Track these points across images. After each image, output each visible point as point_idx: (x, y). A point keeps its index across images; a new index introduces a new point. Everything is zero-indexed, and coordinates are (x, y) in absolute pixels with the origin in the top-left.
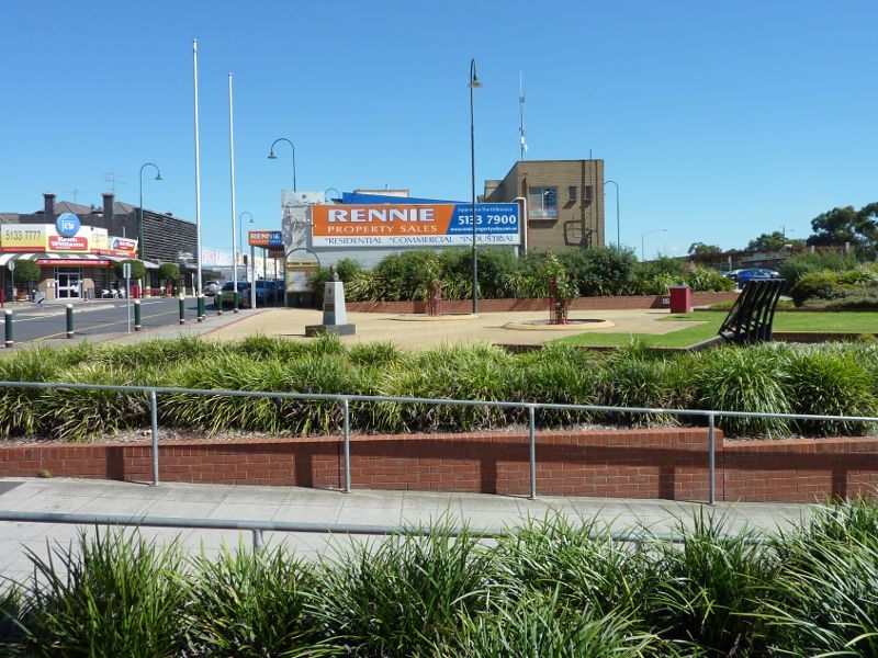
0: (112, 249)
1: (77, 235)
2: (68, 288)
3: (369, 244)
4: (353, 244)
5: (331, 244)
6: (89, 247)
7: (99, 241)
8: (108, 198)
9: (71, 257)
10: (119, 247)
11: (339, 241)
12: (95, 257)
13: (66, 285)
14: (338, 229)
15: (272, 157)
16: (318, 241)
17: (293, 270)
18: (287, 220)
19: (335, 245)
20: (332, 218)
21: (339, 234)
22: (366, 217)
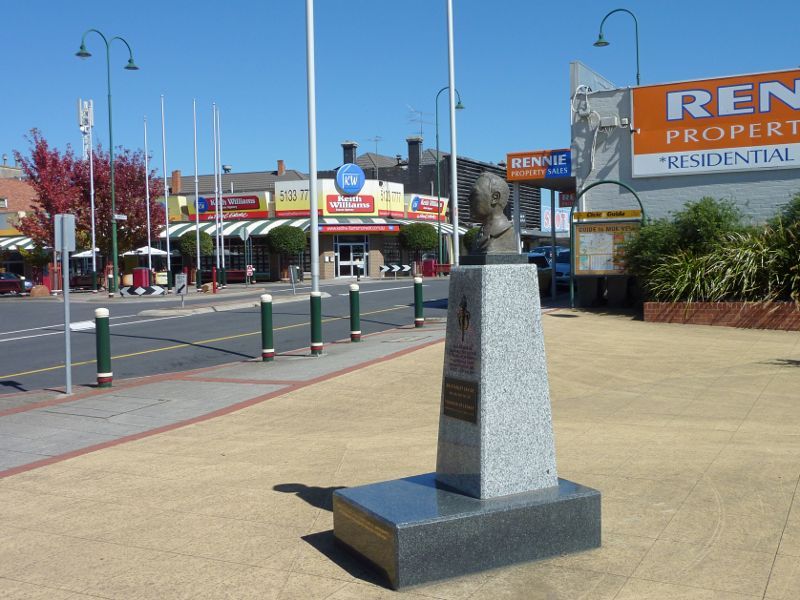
0: (410, 210)
1: (361, 193)
2: (350, 263)
3: (761, 165)
4: (722, 167)
5: (674, 171)
6: (376, 210)
7: (391, 200)
8: (414, 145)
9: (352, 222)
10: (420, 208)
11: (690, 162)
12: (383, 221)
13: (348, 259)
14: (689, 136)
15: (601, 43)
16: (646, 165)
17: (590, 228)
18: (581, 124)
19: (681, 171)
20: (675, 111)
21: (691, 146)
22: (755, 102)
